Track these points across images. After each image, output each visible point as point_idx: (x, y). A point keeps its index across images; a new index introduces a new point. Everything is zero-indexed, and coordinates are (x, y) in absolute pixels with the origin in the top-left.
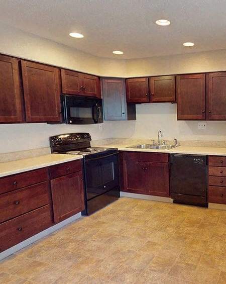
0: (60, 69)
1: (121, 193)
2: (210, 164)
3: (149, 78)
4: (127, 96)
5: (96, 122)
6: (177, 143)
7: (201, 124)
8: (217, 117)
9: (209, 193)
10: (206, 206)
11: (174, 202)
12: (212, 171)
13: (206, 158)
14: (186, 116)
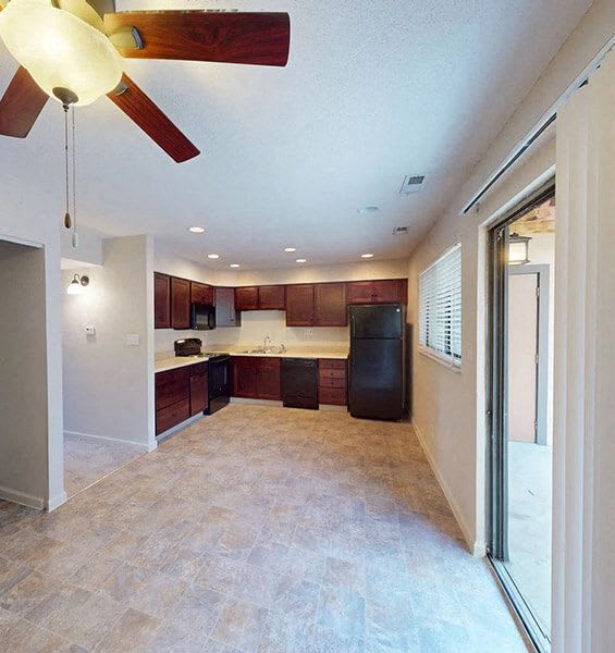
0: (191, 282)
1: (231, 399)
2: (321, 366)
3: (258, 288)
4: (236, 303)
5: (211, 328)
6: (284, 349)
7: (308, 331)
8: (323, 323)
9: (320, 394)
10: (317, 408)
11: (285, 406)
12: (322, 373)
13: (317, 361)
14: (294, 323)
